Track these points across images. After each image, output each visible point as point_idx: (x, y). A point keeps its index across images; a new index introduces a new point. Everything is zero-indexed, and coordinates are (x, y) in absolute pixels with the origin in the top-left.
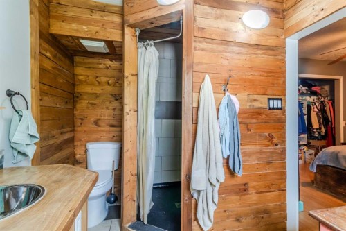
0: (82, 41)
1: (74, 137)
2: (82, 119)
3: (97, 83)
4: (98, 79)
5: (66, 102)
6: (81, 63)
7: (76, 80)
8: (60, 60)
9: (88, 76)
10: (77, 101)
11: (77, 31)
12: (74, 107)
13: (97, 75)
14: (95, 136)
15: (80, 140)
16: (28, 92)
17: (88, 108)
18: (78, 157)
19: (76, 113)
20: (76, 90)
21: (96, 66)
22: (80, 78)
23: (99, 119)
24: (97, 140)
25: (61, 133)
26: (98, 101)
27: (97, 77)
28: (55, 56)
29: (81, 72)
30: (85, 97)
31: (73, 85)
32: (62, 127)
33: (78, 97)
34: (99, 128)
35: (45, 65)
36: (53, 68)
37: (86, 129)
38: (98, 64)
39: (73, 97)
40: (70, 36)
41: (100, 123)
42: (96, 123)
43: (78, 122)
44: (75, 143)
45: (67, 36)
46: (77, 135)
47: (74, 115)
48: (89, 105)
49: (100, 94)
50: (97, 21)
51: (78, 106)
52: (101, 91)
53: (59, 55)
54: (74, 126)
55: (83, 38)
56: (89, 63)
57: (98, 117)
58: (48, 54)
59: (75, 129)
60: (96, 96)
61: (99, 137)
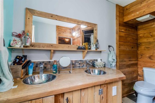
0: (137, 19)
1: (137, 63)
2: (141, 55)
3: (150, 36)
4: (151, 34)
5: (132, 48)
6: (141, 28)
7: (138, 37)
8: (129, 30)
9: (145, 34)
10: (139, 47)
11: (134, 16)
12: (138, 49)
13: (150, 32)
14: (149, 64)
15: (141, 65)
16: (115, 46)
17: (145, 50)
18: (139, 73)
19: (139, 52)
20: (138, 42)
21: (150, 27)
22: (141, 35)
23: (152, 56)
24: (150, 67)
25: (129, 61)
26: (151, 46)
27: (150, 33)
28: (126, 30)
29: (141, 33)
30: (143, 44)
31: (137, 39)
32: (130, 58)
33: (139, 45)
34: (152, 61)
35: (121, 35)
36: (125, 35)
37: (144, 60)
38: (151, 25)
39: (136, 45)
40: (132, 20)
41: (152, 58)
42: (150, 57)
43: (140, 57)
44: (138, 66)
45: (130, 20)
46: (139, 63)
47: (137, 53)
48: (146, 48)
49: (152, 42)
50: (144, 6)
51: (139, 49)
52: (153, 40)
53: (128, 29)
54: (137, 58)
55: (137, 18)
56: (146, 27)
57: (151, 55)
58: (123, 30)
59: (138, 59)
60: (150, 43)
61: (152, 65)
